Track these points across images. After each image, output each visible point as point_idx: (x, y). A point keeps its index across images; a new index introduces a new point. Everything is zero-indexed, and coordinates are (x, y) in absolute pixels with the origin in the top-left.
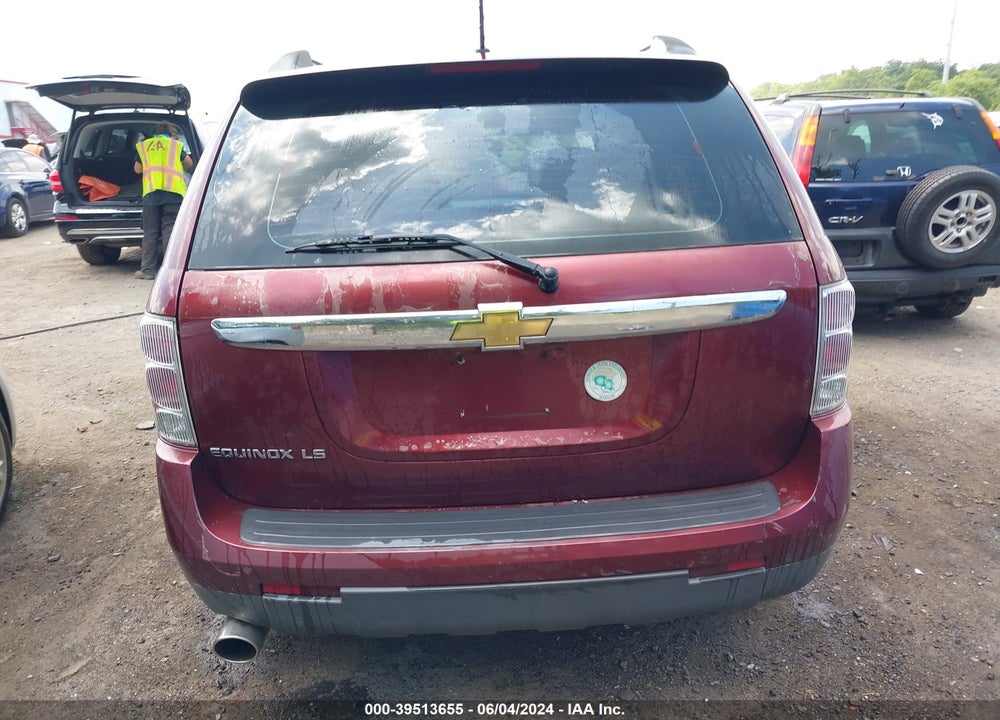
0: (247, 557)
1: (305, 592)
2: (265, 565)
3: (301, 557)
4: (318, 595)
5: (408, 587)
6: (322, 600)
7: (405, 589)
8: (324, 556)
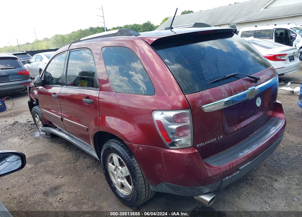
0: (221, 170)
1: (231, 174)
2: (225, 170)
3: (232, 164)
4: (234, 173)
5: (250, 161)
6: (235, 174)
7: (250, 162)
8: (237, 161)
